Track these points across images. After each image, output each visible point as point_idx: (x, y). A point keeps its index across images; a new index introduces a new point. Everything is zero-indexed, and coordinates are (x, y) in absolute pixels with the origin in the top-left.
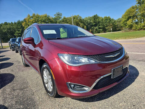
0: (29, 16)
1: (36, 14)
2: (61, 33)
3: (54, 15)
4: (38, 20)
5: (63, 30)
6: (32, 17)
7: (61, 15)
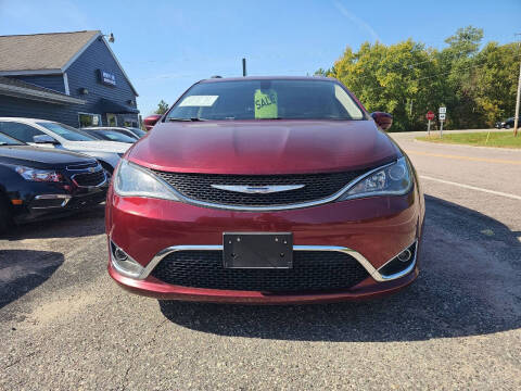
0: (349, 51)
1: (373, 44)
2: (256, 107)
3: (446, 41)
4: (375, 63)
5: (263, 96)
6: (358, 56)
7: (479, 39)
